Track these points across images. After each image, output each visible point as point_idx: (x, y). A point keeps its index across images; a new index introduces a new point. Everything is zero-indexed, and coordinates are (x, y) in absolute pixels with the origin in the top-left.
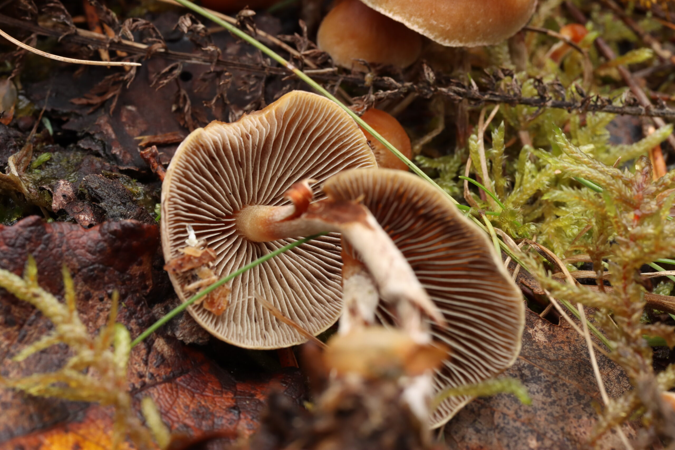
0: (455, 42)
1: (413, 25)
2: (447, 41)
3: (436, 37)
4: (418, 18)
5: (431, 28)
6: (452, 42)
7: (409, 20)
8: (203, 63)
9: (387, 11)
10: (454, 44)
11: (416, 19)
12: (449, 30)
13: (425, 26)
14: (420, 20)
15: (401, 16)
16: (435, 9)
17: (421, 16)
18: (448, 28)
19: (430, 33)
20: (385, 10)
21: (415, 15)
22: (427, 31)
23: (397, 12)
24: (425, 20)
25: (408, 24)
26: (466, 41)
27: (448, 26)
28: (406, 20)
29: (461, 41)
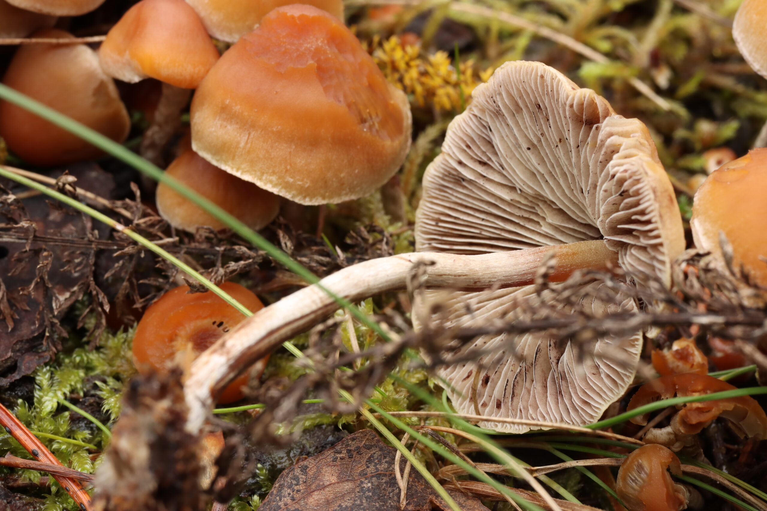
0: (317, 199)
1: (265, 184)
2: (307, 199)
3: (294, 196)
4: (270, 175)
5: (287, 186)
6: (314, 200)
7: (260, 179)
8: (17, 241)
9: (235, 169)
10: (316, 202)
11: (268, 177)
12: (308, 187)
13: (281, 184)
14: (274, 178)
15: (251, 174)
16: (291, 165)
17: (274, 173)
18: (307, 186)
19: (287, 192)
20: (232, 168)
21: (267, 173)
22: (283, 191)
23: (246, 170)
24: (280, 178)
25: (260, 184)
26: (331, 197)
27: (307, 183)
28: (257, 179)
29: (324, 198)
